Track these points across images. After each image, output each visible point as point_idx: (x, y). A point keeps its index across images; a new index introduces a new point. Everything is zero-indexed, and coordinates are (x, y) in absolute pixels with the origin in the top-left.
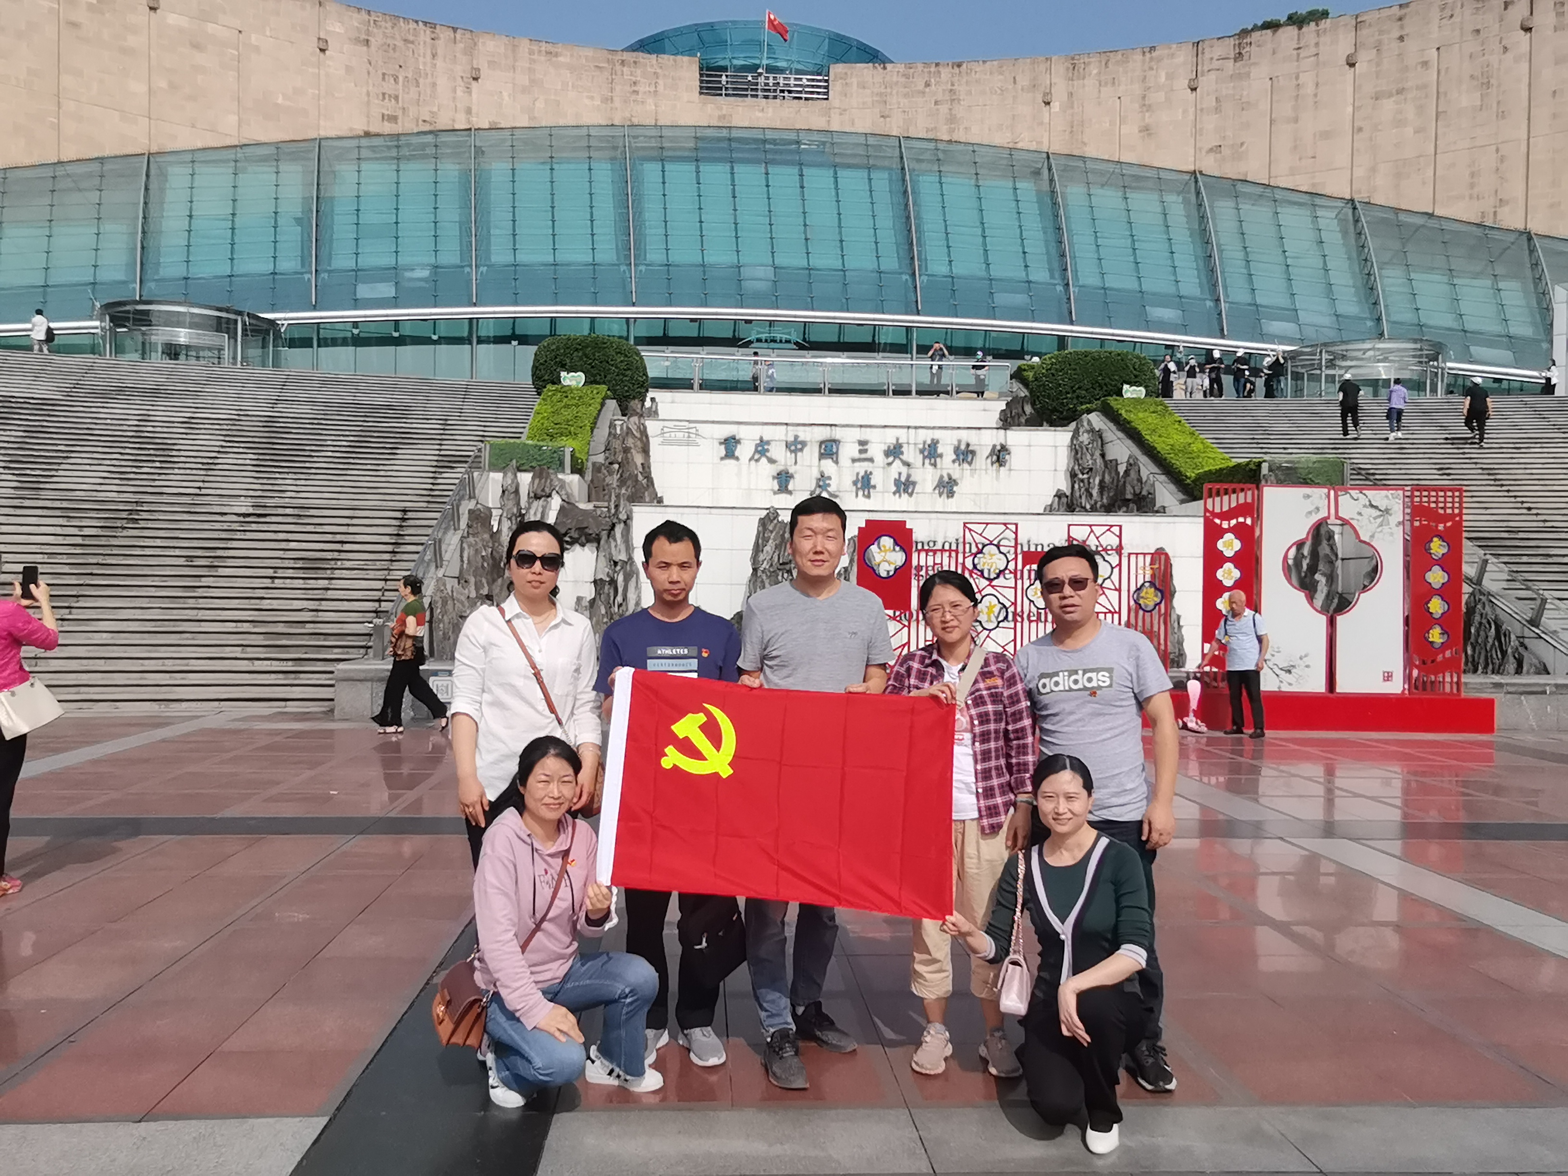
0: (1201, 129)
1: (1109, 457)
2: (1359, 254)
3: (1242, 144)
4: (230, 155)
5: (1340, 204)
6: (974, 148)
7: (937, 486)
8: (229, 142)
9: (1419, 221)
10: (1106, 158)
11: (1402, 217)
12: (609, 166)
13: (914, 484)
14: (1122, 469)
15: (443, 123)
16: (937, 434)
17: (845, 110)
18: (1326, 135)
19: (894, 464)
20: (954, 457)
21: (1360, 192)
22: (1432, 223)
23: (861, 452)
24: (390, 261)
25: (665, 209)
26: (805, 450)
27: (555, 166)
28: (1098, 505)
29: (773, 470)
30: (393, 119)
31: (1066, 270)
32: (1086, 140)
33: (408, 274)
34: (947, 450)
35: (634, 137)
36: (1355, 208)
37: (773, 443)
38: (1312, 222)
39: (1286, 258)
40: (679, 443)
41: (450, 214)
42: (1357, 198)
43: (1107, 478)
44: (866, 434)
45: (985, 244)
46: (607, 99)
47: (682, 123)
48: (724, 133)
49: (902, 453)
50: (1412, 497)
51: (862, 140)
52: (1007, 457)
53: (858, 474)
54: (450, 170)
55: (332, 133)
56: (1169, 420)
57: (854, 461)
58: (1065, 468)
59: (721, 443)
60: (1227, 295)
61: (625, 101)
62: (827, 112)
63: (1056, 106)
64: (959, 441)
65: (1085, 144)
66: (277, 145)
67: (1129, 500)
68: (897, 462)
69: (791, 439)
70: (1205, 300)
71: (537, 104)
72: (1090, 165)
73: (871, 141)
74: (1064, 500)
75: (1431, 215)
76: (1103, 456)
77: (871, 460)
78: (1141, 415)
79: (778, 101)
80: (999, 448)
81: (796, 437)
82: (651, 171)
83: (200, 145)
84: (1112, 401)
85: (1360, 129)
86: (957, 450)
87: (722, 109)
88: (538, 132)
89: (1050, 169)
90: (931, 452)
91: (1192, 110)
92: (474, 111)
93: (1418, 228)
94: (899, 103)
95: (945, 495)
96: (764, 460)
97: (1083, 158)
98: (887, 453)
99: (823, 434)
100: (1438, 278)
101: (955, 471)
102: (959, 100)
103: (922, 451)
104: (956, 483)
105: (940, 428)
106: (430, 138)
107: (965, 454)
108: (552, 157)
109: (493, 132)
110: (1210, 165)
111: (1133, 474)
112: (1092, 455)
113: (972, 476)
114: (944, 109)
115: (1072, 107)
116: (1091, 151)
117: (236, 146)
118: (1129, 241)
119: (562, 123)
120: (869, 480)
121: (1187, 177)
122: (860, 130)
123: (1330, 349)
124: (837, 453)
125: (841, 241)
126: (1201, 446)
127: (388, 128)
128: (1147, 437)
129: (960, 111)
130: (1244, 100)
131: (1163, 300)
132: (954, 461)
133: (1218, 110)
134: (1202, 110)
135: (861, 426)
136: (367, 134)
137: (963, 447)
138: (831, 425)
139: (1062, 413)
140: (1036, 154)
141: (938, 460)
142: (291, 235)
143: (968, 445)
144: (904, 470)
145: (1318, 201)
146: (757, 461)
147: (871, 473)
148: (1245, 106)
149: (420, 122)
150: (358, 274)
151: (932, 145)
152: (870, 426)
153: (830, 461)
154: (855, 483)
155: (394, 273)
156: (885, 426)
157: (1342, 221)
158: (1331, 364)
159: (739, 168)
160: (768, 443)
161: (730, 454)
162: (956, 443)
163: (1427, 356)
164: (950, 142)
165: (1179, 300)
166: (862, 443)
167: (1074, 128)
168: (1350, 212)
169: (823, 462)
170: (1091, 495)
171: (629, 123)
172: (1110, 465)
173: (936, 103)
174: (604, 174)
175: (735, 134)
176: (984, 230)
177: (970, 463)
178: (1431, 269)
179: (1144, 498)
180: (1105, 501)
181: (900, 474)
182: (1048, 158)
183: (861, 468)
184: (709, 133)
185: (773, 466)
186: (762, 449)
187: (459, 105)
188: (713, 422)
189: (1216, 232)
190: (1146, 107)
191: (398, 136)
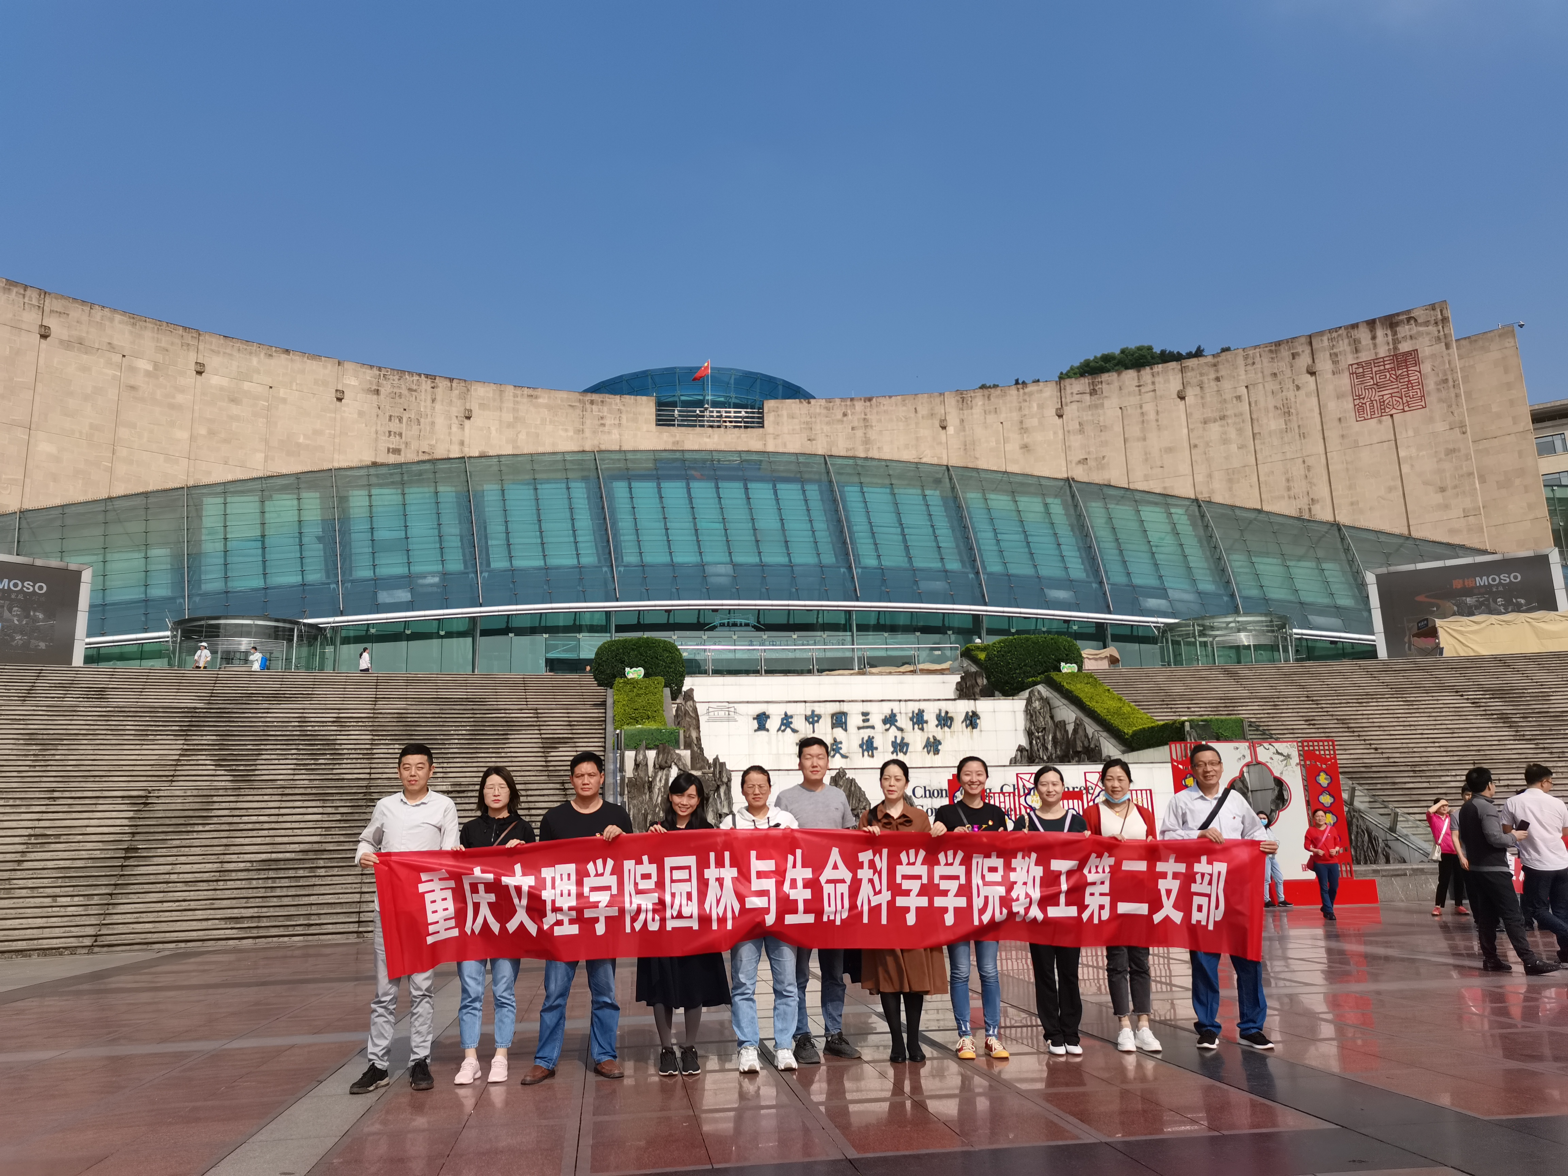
0: (1069, 447)
1: (1058, 718)
2: (1209, 543)
3: (1104, 457)
4: (257, 485)
5: (1187, 503)
6: (887, 463)
7: (926, 746)
8: (255, 475)
9: (1253, 515)
10: (995, 468)
11: (1238, 512)
12: (584, 485)
13: (907, 745)
14: (1070, 728)
15: (440, 453)
16: (923, 705)
17: (778, 436)
18: (1169, 450)
19: (891, 730)
20: (937, 722)
21: (1202, 493)
22: (1261, 517)
23: (864, 721)
24: (401, 570)
25: (635, 519)
26: (820, 721)
27: (539, 486)
28: (1054, 757)
29: (797, 738)
30: (397, 451)
31: (975, 561)
32: (977, 456)
33: (421, 581)
34: (931, 717)
35: (603, 460)
36: (1199, 506)
37: (795, 718)
38: (1168, 517)
39: (1151, 546)
40: (720, 720)
41: (453, 529)
42: (1200, 497)
43: (1059, 735)
44: (867, 707)
45: (905, 541)
46: (579, 431)
47: (642, 448)
48: (678, 455)
49: (896, 721)
50: (1303, 746)
51: (793, 458)
52: (978, 721)
53: (863, 739)
54: (448, 492)
55: (344, 465)
56: (1101, 690)
57: (859, 728)
58: (1023, 728)
59: (754, 719)
60: (1108, 578)
61: (594, 432)
62: (763, 438)
63: (951, 430)
64: (940, 710)
65: (977, 458)
66: (298, 476)
67: (1080, 752)
68: (893, 727)
69: (809, 713)
70: (1091, 583)
71: (520, 436)
72: (983, 475)
73: (801, 459)
74: (1025, 753)
75: (1260, 511)
76: (1052, 717)
77: (873, 727)
78: (1079, 686)
79: (722, 429)
80: (970, 714)
81: (813, 711)
82: (620, 489)
83: (230, 478)
84: (1054, 675)
85: (1196, 446)
86: (938, 717)
87: (675, 436)
88: (519, 459)
89: (951, 479)
90: (918, 719)
91: (1060, 433)
92: (466, 443)
93: (1251, 522)
94: (822, 429)
95: (932, 753)
96: (788, 730)
97: (976, 470)
98: (885, 721)
99: (835, 708)
100: (1274, 561)
101: (939, 733)
102: (872, 426)
103: (911, 719)
104: (940, 743)
105: (925, 700)
106: (427, 466)
107: (945, 720)
108: (535, 479)
109: (483, 460)
110: (1080, 474)
111: (1081, 732)
112: (1044, 718)
113: (952, 737)
114: (859, 433)
115: (964, 431)
116: (982, 464)
117: (261, 478)
118: (1023, 536)
119: (541, 450)
120: (872, 743)
121: (1062, 483)
122: (792, 451)
123: (1200, 622)
124: (846, 723)
125: (786, 542)
126: (1129, 709)
127: (392, 459)
128: (1088, 703)
129: (872, 434)
130: (1101, 424)
131: (1058, 584)
132: (937, 726)
133: (1081, 431)
134: (1069, 432)
135: (863, 701)
136: (375, 464)
137: (943, 714)
138: (840, 701)
139: (1012, 685)
140: (938, 468)
141: (925, 725)
142: (315, 551)
143: (947, 713)
144: (899, 735)
145: (1170, 501)
146: (784, 731)
147: (873, 738)
148: (1102, 429)
149: (420, 453)
150: (379, 583)
151: (851, 462)
152: (870, 701)
153: (840, 729)
154: (861, 746)
155: (408, 581)
156: (882, 701)
157: (1191, 517)
158: (1202, 634)
159: (694, 485)
160: (791, 717)
161: (762, 727)
162: (938, 712)
163: (1277, 626)
164: (866, 458)
165: (1068, 583)
166: (865, 714)
167: (967, 447)
168: (1196, 509)
169: (835, 730)
170: (1047, 749)
171: (597, 449)
172: (1061, 725)
173: (853, 429)
174: (580, 491)
175: (687, 456)
176: (903, 529)
177: (950, 727)
178: (1267, 554)
179: (1093, 750)
180: (1059, 752)
181: (896, 737)
182: (948, 470)
183: (866, 734)
184: (664, 455)
185: (796, 734)
186: (786, 722)
187: (453, 439)
188: (748, 702)
189: (1092, 527)
190: (1023, 429)
191: (401, 465)
